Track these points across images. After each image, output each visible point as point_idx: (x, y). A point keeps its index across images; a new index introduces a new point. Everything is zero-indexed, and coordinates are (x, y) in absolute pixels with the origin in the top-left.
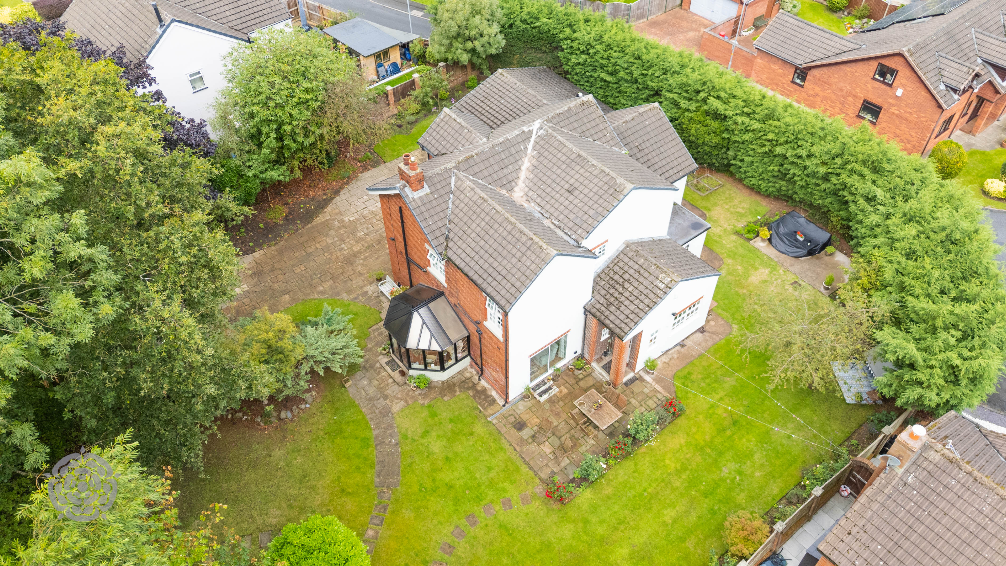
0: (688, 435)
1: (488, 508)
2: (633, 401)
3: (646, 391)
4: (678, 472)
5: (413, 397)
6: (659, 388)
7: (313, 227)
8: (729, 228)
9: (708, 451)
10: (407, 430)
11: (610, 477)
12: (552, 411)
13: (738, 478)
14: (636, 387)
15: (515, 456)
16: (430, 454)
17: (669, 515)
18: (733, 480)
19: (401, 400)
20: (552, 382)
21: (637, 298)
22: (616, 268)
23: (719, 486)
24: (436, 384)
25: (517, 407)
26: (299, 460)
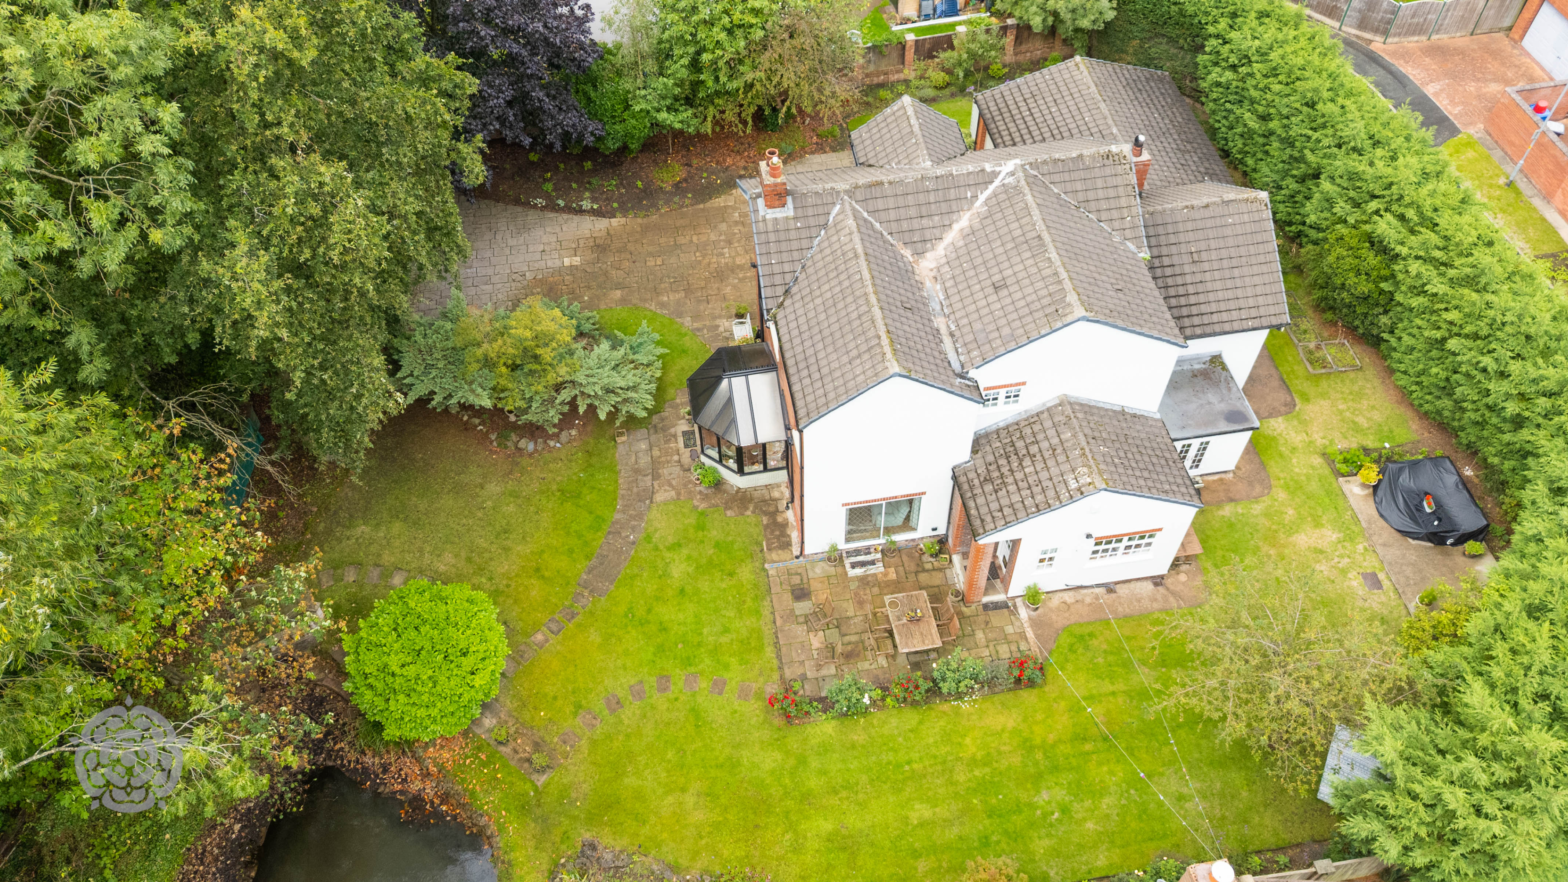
0: (1025, 720)
1: (691, 680)
2: (980, 635)
3: (1009, 629)
4: (973, 762)
5: (690, 492)
6: (1030, 634)
7: (703, 210)
8: (1320, 442)
9: (1039, 756)
10: (656, 530)
11: (875, 722)
12: (856, 594)
13: (1056, 815)
14: (996, 619)
15: (768, 631)
16: (666, 575)
17: (920, 811)
18: (1045, 816)
19: (673, 488)
20: (879, 556)
21: (1029, 488)
22: (1028, 431)
23: (1020, 812)
24: (728, 487)
25: (813, 568)
26: (512, 508)
